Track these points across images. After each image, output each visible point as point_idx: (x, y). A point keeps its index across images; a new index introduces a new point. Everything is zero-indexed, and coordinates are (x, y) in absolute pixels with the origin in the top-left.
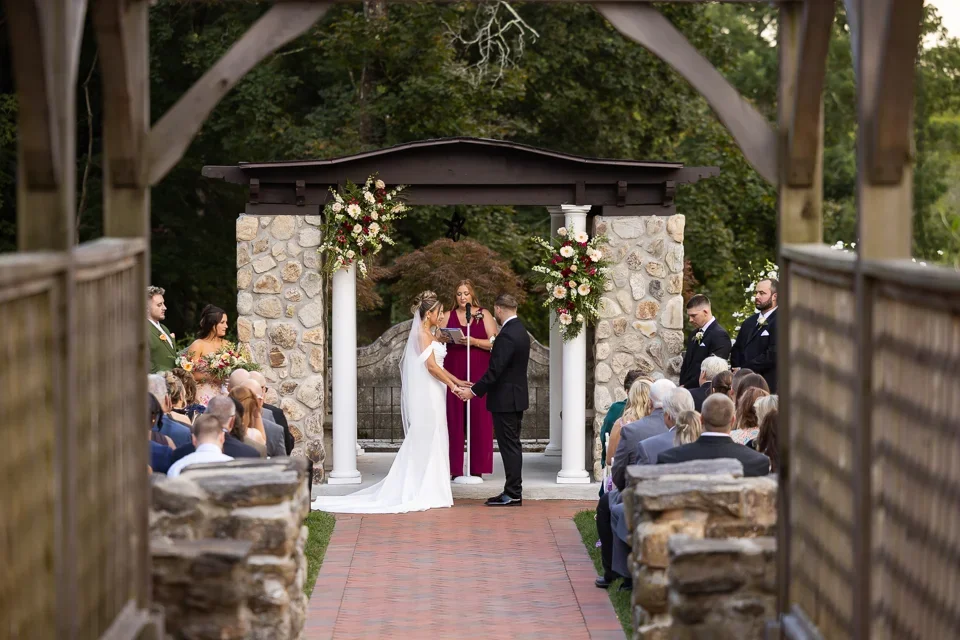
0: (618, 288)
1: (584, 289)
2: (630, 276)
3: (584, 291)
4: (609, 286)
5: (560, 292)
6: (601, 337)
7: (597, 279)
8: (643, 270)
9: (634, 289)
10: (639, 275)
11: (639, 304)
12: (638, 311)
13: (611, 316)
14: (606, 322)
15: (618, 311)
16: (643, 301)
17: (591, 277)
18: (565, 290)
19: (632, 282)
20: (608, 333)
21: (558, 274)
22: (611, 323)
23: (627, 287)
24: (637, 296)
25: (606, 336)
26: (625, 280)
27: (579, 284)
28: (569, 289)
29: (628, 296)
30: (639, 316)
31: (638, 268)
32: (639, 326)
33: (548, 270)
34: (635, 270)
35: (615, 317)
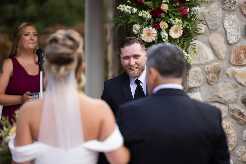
0: (211, 31)
1: (176, 31)
2: (224, 16)
3: (176, 34)
4: (202, 28)
5: (149, 34)
6: (192, 85)
7: (190, 21)
8: (238, 11)
9: (228, 31)
10: (234, 16)
11: (234, 48)
12: (233, 56)
13: (203, 62)
14: (198, 69)
15: (211, 57)
16: (238, 45)
17: (184, 17)
18: (154, 31)
19: (226, 23)
20: (200, 81)
21: (147, 14)
22: (203, 70)
23: (221, 29)
24: (232, 40)
25: (198, 84)
26: (219, 22)
27: (170, 25)
28: (159, 30)
29: (222, 40)
30: (234, 62)
31: (233, 8)
32: (234, 73)
33: (135, 10)
34: (230, 10)
35: (208, 63)
